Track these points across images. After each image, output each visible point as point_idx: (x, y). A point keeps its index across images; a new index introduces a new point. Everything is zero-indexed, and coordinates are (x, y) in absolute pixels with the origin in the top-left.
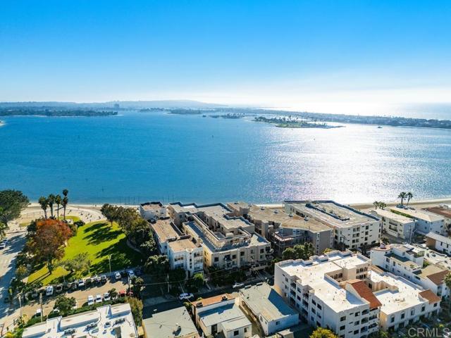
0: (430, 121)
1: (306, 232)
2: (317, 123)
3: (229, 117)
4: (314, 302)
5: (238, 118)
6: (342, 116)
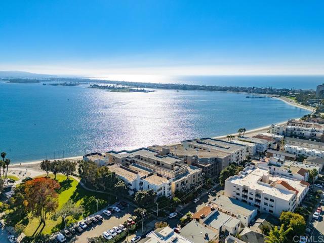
0: (203, 86)
1: (216, 158)
2: (139, 89)
3: (65, 84)
4: (266, 199)
5: (75, 85)
6: (149, 84)
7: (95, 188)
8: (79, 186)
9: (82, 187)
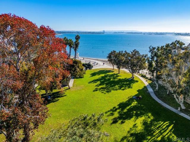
7: (177, 106)
8: (143, 91)
9: (149, 94)
